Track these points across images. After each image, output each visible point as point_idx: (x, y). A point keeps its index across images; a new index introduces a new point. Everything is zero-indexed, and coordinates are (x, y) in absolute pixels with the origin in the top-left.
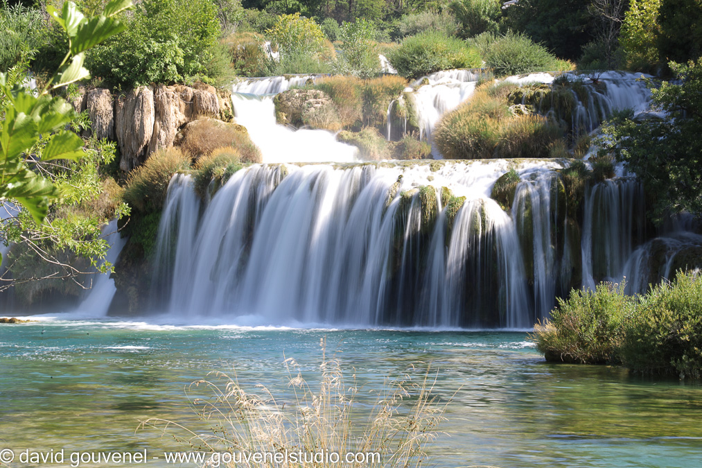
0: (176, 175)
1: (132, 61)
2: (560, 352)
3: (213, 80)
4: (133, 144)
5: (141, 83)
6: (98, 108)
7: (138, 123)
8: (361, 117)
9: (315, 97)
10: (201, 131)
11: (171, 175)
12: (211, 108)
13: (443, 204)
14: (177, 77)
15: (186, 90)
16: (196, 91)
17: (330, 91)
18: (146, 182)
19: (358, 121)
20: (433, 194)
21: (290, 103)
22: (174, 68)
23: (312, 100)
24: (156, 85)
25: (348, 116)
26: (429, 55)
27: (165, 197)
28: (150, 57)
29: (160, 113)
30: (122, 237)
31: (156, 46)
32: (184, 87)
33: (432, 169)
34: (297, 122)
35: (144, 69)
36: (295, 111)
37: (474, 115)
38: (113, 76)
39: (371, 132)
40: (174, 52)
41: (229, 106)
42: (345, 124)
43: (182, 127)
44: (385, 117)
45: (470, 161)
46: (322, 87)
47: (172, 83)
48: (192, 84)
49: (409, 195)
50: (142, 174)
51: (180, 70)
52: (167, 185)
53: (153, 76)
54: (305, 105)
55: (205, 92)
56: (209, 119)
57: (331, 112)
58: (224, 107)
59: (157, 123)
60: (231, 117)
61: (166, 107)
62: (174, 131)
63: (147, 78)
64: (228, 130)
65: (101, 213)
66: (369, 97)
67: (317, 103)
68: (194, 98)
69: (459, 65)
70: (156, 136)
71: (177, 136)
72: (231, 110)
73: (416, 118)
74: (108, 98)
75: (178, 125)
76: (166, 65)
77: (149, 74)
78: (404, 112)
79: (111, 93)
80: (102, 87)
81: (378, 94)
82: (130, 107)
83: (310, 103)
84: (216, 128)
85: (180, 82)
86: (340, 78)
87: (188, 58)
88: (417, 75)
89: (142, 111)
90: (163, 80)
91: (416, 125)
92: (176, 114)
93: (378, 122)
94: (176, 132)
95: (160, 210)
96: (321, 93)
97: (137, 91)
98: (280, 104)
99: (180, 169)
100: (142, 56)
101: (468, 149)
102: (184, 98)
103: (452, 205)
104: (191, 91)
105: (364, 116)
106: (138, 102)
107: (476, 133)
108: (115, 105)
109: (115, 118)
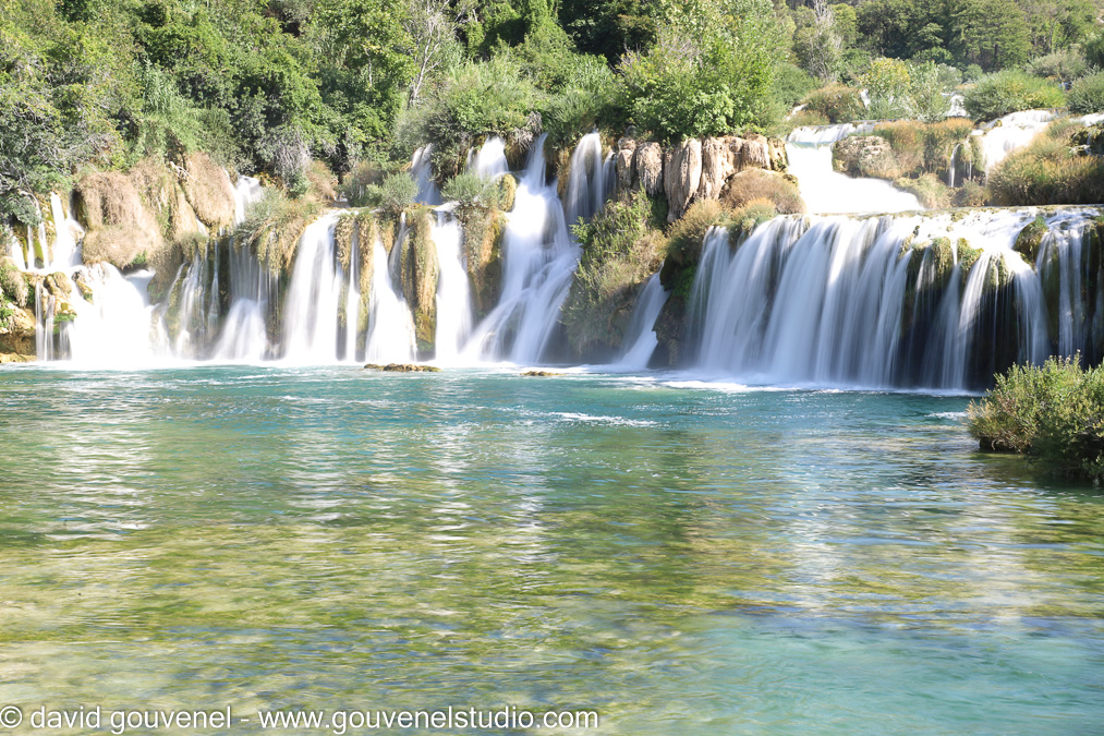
0: (711, 228)
1: (682, 115)
2: (993, 439)
3: (763, 130)
4: (680, 196)
5: (689, 135)
6: (646, 162)
7: (684, 175)
8: (923, 164)
9: (874, 144)
10: (746, 182)
11: (707, 227)
12: (759, 158)
13: (959, 257)
14: (727, 128)
15: (735, 141)
16: (745, 141)
17: (889, 136)
18: (683, 235)
19: (919, 166)
20: (948, 246)
21: (847, 151)
22: (723, 119)
23: (870, 147)
24: (704, 137)
25: (909, 162)
26: (1001, 94)
27: (700, 250)
28: (700, 109)
29: (706, 164)
30: (666, 290)
31: (705, 98)
32: (733, 138)
33: (953, 219)
34: (854, 170)
35: (694, 120)
36: (853, 158)
37: (1030, 157)
38: (663, 129)
39: (930, 179)
40: (725, 102)
41: (783, 156)
42: (904, 171)
43: (730, 178)
44: (949, 163)
45: (997, 209)
46: (883, 134)
47: (722, 134)
48: (742, 134)
49: (921, 247)
50: (681, 227)
51: (731, 122)
52: (702, 237)
53: (701, 128)
54: (863, 152)
55: (754, 142)
56: (756, 169)
57: (889, 159)
58: (777, 157)
59: (704, 175)
60: (784, 167)
61: (713, 158)
62: (720, 182)
63: (695, 131)
64: (774, 181)
65: (647, 266)
66: (931, 141)
67: (876, 149)
68: (742, 148)
69: (1036, 105)
70: (701, 188)
71: (723, 188)
72: (784, 160)
73: (983, 162)
74: (657, 151)
75: (725, 176)
76: (715, 116)
77: (697, 125)
78: (969, 157)
79: (661, 146)
80: (651, 140)
81: (940, 139)
82: (677, 160)
83: (867, 150)
84: (762, 179)
85: (731, 133)
86: (904, 123)
87: (737, 109)
88: (990, 117)
89: (689, 163)
90: (713, 131)
91: (982, 169)
92: (723, 165)
93: (941, 168)
94: (723, 183)
95: (696, 263)
96: (880, 139)
97: (684, 144)
98: (838, 152)
99: (717, 222)
100: (690, 108)
101: (1022, 195)
102: (733, 149)
103: (967, 258)
104: (739, 142)
105: (926, 162)
106: (684, 155)
107: (1032, 177)
108: (663, 158)
109: (663, 172)
